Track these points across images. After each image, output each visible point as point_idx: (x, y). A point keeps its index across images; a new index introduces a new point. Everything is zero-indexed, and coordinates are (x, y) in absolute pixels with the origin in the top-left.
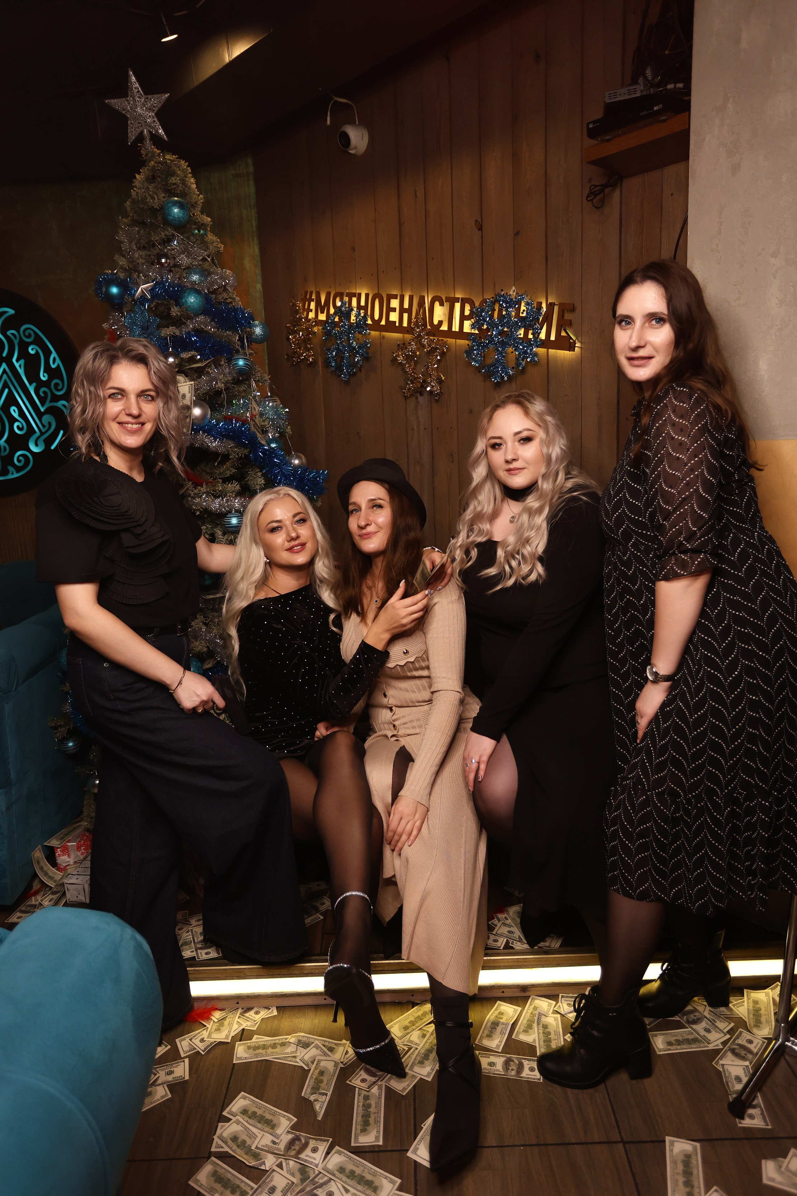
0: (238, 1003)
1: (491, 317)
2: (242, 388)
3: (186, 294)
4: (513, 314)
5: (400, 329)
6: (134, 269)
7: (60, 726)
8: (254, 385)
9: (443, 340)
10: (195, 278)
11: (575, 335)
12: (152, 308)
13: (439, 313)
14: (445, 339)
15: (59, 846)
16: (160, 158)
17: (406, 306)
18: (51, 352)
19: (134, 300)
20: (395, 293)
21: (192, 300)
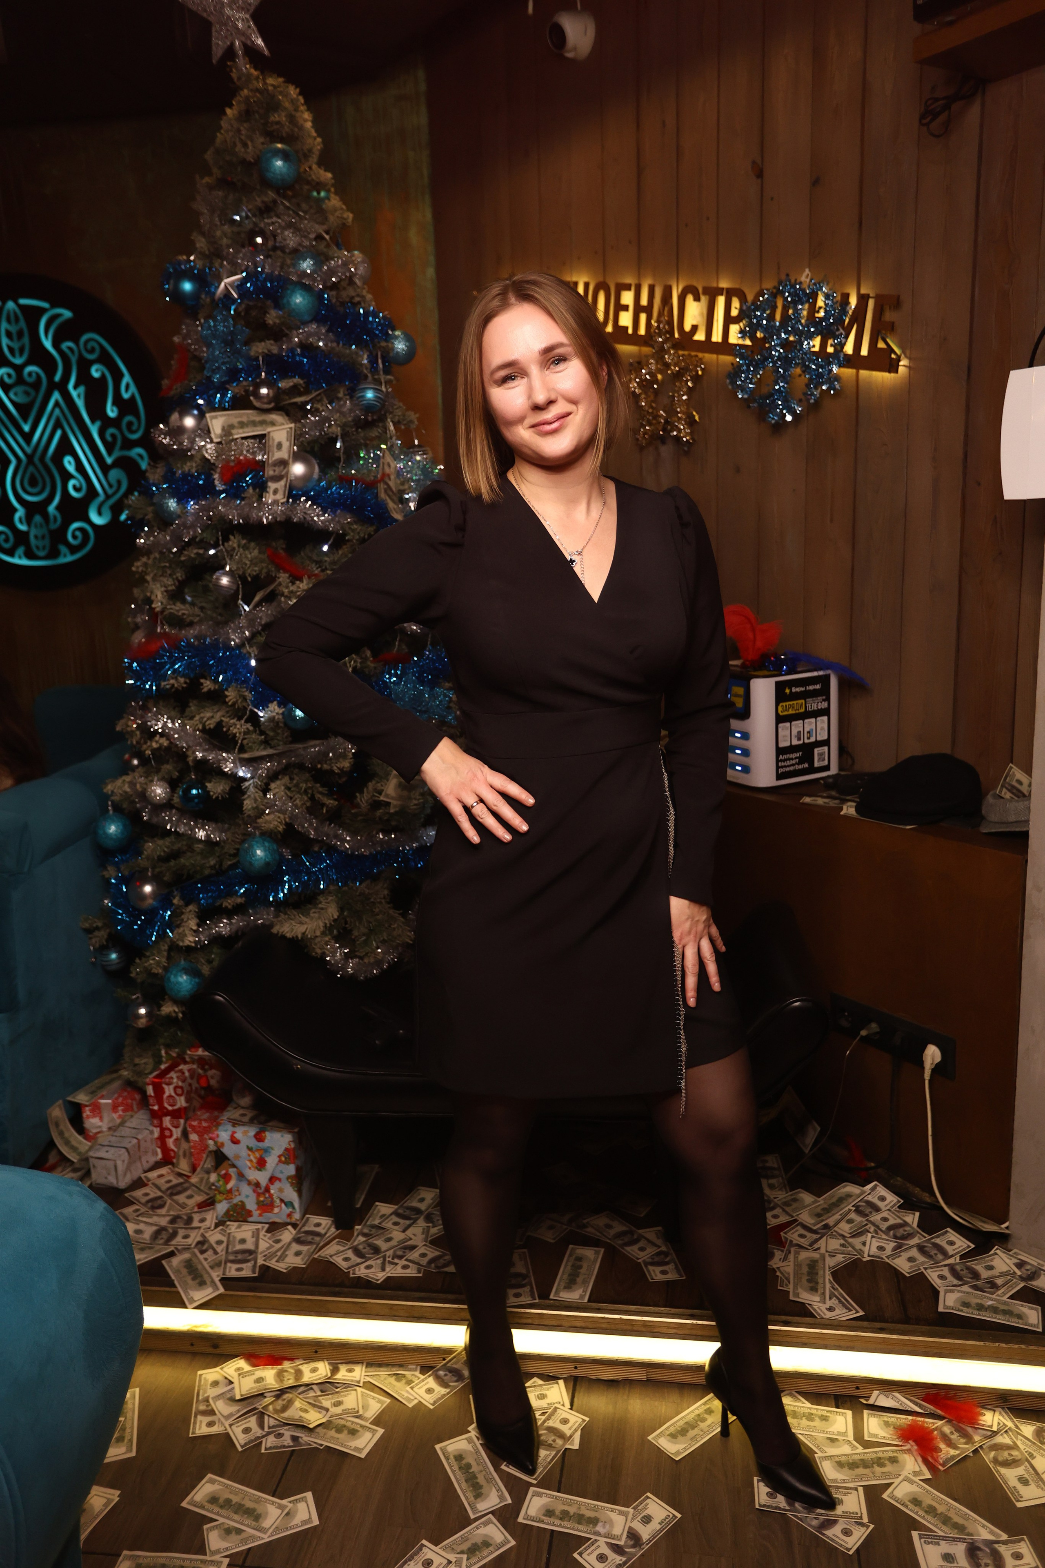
0: (316, 1352)
1: (771, 318)
2: (374, 433)
3: (289, 292)
4: (805, 313)
5: (635, 339)
6: (216, 254)
7: (97, 928)
8: (392, 428)
9: (697, 356)
10: (307, 265)
11: (901, 347)
12: (240, 313)
13: (694, 312)
14: (700, 355)
15: (87, 1103)
16: (258, 82)
17: (644, 302)
18: (122, 375)
19: (213, 300)
20: (629, 280)
21: (298, 299)
